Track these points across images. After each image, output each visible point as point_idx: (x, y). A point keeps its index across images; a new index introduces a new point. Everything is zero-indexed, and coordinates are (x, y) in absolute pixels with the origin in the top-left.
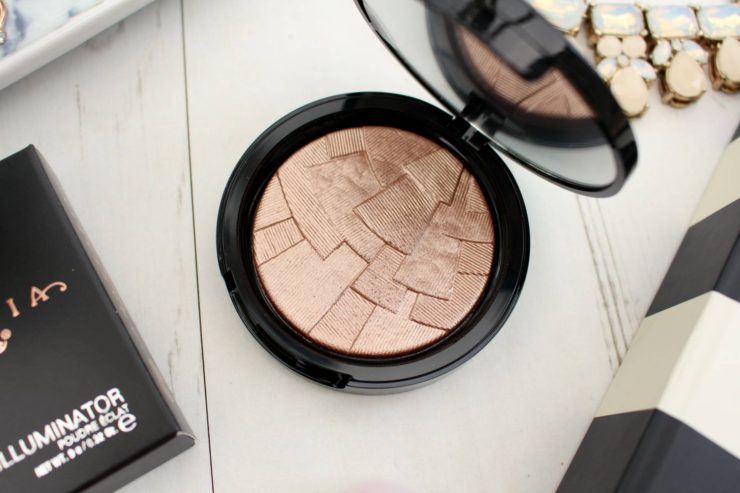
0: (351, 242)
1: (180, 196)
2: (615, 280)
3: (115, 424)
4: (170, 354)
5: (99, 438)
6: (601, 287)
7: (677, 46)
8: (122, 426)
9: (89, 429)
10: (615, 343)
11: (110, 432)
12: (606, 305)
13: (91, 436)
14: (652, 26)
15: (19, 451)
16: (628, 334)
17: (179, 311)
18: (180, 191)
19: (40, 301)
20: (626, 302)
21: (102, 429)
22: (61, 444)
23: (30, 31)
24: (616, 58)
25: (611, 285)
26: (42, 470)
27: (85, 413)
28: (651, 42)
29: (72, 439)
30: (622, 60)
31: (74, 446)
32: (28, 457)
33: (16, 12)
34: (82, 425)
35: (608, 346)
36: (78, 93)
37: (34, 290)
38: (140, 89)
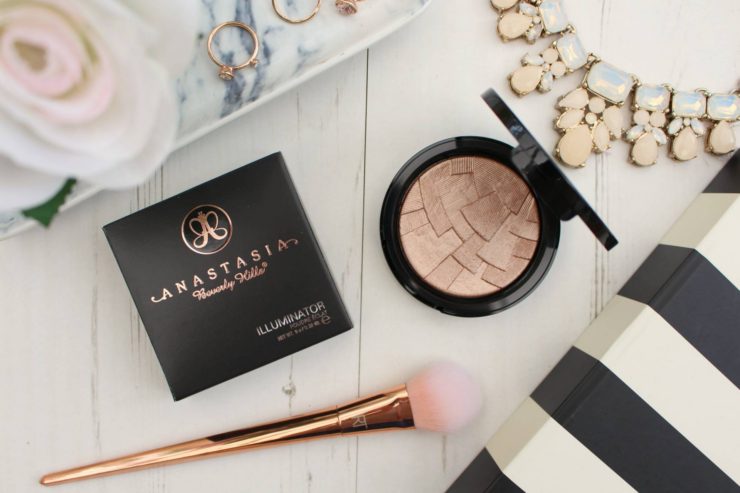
0: (456, 229)
1: (357, 178)
2: (606, 268)
3: (319, 320)
4: (343, 274)
5: (311, 326)
6: (596, 271)
7: (687, 122)
8: (323, 321)
9: (306, 320)
10: (596, 305)
11: (316, 323)
12: (596, 282)
13: (307, 324)
14: (674, 107)
15: (270, 328)
16: (605, 300)
17: (351, 250)
18: (357, 175)
19: (283, 249)
20: (609, 282)
21: (313, 322)
22: (291, 326)
23: (273, 58)
24: (644, 126)
25: (603, 271)
26: (280, 338)
27: (304, 312)
28: (670, 117)
29: (297, 324)
30: (648, 128)
31: (298, 328)
32: (274, 330)
33: (264, 44)
34: (302, 318)
35: (591, 306)
36: (298, 99)
37: (280, 241)
38: (337, 101)
